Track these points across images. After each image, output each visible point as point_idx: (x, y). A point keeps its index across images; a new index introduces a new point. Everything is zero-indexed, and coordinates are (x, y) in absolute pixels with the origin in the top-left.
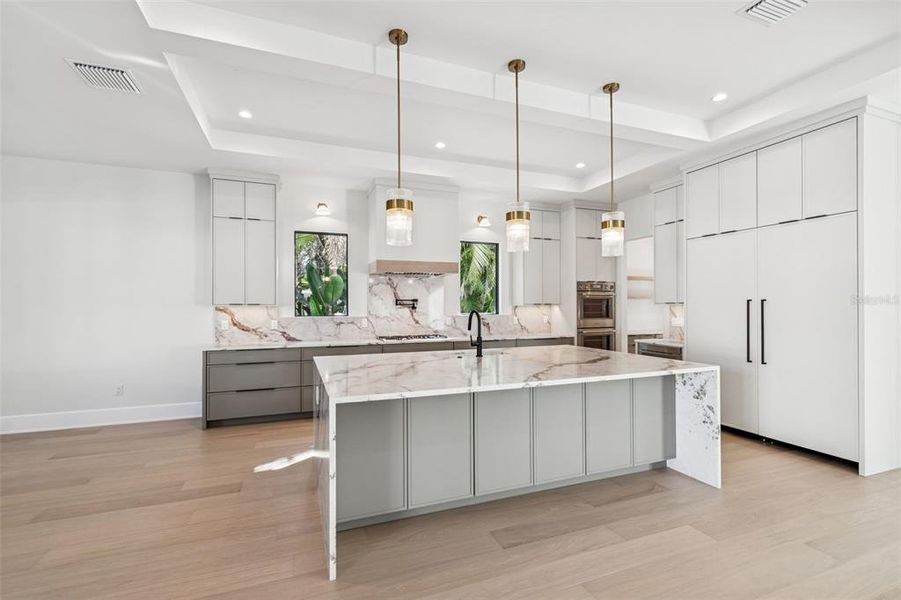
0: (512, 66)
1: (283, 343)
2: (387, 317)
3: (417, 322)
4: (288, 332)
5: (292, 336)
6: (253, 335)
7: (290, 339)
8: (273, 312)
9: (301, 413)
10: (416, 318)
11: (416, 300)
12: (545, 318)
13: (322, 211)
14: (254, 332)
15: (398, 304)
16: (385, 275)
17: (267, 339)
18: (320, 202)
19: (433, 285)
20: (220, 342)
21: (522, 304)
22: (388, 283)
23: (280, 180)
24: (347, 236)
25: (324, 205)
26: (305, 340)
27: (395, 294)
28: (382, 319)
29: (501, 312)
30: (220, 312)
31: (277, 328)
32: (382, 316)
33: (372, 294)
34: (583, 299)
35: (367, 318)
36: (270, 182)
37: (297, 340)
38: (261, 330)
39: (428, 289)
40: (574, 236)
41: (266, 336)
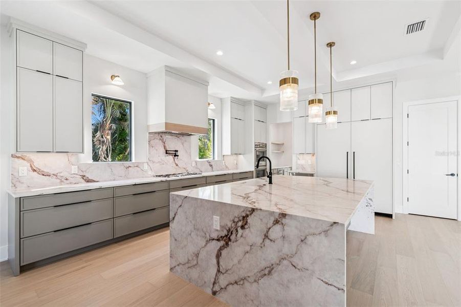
1: (83, 186)
2: (160, 162)
3: (177, 165)
4: (87, 175)
5: (90, 178)
6: (54, 179)
7: (89, 181)
8: (73, 159)
9: (113, 239)
10: (177, 162)
11: (177, 151)
12: (235, 161)
13: (118, 81)
14: (55, 177)
15: (167, 153)
16: (159, 133)
17: (68, 182)
18: (113, 74)
19: (185, 141)
20: (16, 188)
21: (230, 154)
22: (160, 139)
23: (87, 48)
24: (130, 103)
25: (119, 77)
26: (101, 181)
27: (165, 147)
28: (157, 163)
29: (216, 159)
30: (16, 159)
31: (77, 172)
32: (157, 161)
33: (151, 146)
34: (256, 151)
35: (147, 162)
36: (78, 48)
37: (95, 181)
38: (61, 175)
39: (183, 144)
40: (254, 119)
41: (67, 179)
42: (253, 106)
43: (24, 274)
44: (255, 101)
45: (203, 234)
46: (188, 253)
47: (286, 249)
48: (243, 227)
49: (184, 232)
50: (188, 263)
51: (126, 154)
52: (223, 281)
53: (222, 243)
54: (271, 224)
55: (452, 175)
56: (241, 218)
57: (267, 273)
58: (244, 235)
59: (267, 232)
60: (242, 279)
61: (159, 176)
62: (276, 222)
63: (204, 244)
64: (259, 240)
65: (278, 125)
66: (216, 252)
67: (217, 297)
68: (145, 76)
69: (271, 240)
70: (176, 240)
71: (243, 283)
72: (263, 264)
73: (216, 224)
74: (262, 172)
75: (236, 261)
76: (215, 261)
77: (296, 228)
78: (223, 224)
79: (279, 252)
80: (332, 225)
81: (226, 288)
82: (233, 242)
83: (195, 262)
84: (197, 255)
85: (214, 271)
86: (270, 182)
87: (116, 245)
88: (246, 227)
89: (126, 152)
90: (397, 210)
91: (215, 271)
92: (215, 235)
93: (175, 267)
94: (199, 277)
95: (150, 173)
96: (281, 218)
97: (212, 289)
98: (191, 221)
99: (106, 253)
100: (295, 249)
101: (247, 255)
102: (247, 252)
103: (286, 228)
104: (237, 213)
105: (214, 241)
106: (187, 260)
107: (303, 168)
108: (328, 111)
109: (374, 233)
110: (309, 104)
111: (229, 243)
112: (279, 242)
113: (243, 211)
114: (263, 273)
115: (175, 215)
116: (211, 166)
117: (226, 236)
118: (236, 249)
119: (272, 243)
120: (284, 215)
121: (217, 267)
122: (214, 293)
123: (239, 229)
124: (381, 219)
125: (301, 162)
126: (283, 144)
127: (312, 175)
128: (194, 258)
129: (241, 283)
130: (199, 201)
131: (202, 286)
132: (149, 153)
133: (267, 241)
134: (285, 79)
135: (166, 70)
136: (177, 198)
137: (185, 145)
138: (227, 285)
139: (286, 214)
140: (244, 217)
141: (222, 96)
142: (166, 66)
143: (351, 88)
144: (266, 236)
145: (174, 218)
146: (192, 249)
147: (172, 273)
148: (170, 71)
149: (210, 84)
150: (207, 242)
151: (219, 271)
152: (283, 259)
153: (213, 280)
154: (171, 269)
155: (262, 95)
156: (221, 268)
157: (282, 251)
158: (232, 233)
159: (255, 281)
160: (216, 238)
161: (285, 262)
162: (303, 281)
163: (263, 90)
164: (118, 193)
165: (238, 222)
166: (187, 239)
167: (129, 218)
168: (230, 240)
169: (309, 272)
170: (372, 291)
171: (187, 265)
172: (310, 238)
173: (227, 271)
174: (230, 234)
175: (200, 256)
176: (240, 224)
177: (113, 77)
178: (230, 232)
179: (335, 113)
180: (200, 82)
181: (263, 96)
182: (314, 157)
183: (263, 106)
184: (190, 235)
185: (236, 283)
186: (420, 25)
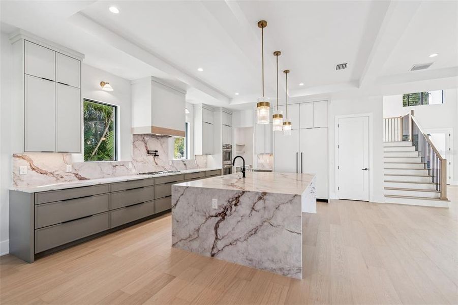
0: (275, 54)
2: (142, 161)
3: (157, 164)
4: (80, 174)
5: (82, 176)
6: (50, 178)
7: (81, 179)
8: (67, 158)
9: (110, 229)
10: (156, 162)
11: (157, 151)
12: (205, 161)
13: (107, 87)
14: (51, 175)
15: (148, 153)
16: (141, 135)
17: (63, 179)
18: (103, 81)
19: (164, 142)
20: (17, 185)
21: (202, 154)
22: (143, 141)
23: (84, 58)
24: (116, 107)
25: (109, 83)
26: (92, 179)
27: (146, 147)
28: (140, 162)
29: (189, 158)
30: (17, 159)
31: (71, 171)
32: (140, 161)
33: (135, 146)
34: (224, 152)
35: (132, 162)
36: (77, 57)
37: (86, 179)
38: (57, 173)
39: (161, 145)
40: (221, 124)
41: (62, 177)
42: (221, 112)
43: (38, 261)
44: (223, 108)
45: (204, 214)
46: (189, 230)
47: (266, 216)
48: (236, 205)
49: (185, 215)
50: (189, 237)
51: (93, 153)
52: (220, 245)
53: (219, 218)
54: (257, 200)
55: (366, 169)
56: (235, 199)
57: (253, 232)
58: (237, 210)
59: (254, 206)
60: (235, 241)
61: (143, 174)
62: (260, 198)
63: (204, 221)
64: (248, 212)
65: (240, 129)
66: (214, 226)
67: (216, 257)
68: (130, 83)
69: (256, 211)
70: (178, 221)
71: (236, 243)
72: (251, 227)
73: (215, 205)
74: (228, 170)
75: (230, 229)
76: (213, 232)
77: (273, 201)
78: (220, 204)
79: (262, 218)
80: (294, 197)
81: (222, 250)
82: (229, 216)
83: (196, 236)
84: (198, 230)
85: (212, 239)
86: (244, 176)
87: (112, 234)
88: (238, 204)
89: (93, 152)
90: (331, 197)
91: (214, 238)
92: (213, 213)
93: (177, 243)
94: (199, 247)
95: (134, 171)
96: (262, 196)
97: (211, 253)
98: (192, 206)
99: (107, 240)
100: (272, 214)
101: (239, 224)
102: (239, 221)
103: (266, 201)
104: (231, 196)
105: (213, 218)
106: (188, 235)
107: (263, 166)
108: (285, 122)
109: (316, 213)
110: (273, 118)
111: (225, 217)
112: (262, 211)
113: (236, 194)
114: (251, 233)
115: (177, 202)
116: (185, 164)
117: (223, 212)
118: (231, 220)
119: (257, 213)
120: (265, 194)
121: (215, 236)
122: (213, 255)
123: (233, 207)
124: (321, 204)
125: (262, 161)
126: (244, 145)
127: (271, 171)
128: (195, 233)
129: (235, 243)
130: (199, 189)
131: (203, 252)
132: (133, 154)
133: (254, 212)
134: (261, 103)
135: (152, 80)
136: (179, 189)
137: (163, 146)
138: (224, 247)
139: (266, 193)
140: (236, 198)
141: (194, 103)
142: (153, 77)
143: (300, 102)
144: (253, 209)
145: (176, 205)
146: (193, 226)
147: (174, 248)
148: (156, 81)
149: (187, 92)
150: (207, 219)
151: (217, 238)
152: (264, 222)
153: (212, 246)
154: (173, 245)
155: (229, 103)
156: (218, 236)
157: (263, 217)
158: (227, 210)
159: (245, 240)
160: (214, 215)
161: (266, 224)
162: (277, 233)
163: (230, 99)
164: (114, 189)
165: (232, 201)
166: (189, 219)
167: (123, 210)
168: (226, 215)
169: (280, 227)
170: (315, 245)
171: (189, 239)
172: (282, 206)
173: (223, 237)
174: (226, 211)
175: (201, 231)
176: (234, 202)
177: (102, 84)
178: (226, 209)
179: (290, 123)
180: (179, 90)
181: (230, 105)
182: (272, 157)
183: (229, 112)
184: (192, 215)
185: (231, 244)
186: (344, 66)
